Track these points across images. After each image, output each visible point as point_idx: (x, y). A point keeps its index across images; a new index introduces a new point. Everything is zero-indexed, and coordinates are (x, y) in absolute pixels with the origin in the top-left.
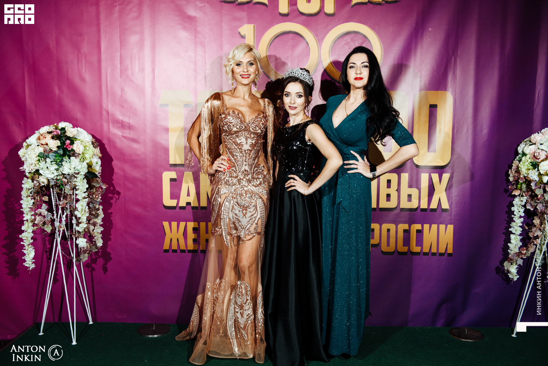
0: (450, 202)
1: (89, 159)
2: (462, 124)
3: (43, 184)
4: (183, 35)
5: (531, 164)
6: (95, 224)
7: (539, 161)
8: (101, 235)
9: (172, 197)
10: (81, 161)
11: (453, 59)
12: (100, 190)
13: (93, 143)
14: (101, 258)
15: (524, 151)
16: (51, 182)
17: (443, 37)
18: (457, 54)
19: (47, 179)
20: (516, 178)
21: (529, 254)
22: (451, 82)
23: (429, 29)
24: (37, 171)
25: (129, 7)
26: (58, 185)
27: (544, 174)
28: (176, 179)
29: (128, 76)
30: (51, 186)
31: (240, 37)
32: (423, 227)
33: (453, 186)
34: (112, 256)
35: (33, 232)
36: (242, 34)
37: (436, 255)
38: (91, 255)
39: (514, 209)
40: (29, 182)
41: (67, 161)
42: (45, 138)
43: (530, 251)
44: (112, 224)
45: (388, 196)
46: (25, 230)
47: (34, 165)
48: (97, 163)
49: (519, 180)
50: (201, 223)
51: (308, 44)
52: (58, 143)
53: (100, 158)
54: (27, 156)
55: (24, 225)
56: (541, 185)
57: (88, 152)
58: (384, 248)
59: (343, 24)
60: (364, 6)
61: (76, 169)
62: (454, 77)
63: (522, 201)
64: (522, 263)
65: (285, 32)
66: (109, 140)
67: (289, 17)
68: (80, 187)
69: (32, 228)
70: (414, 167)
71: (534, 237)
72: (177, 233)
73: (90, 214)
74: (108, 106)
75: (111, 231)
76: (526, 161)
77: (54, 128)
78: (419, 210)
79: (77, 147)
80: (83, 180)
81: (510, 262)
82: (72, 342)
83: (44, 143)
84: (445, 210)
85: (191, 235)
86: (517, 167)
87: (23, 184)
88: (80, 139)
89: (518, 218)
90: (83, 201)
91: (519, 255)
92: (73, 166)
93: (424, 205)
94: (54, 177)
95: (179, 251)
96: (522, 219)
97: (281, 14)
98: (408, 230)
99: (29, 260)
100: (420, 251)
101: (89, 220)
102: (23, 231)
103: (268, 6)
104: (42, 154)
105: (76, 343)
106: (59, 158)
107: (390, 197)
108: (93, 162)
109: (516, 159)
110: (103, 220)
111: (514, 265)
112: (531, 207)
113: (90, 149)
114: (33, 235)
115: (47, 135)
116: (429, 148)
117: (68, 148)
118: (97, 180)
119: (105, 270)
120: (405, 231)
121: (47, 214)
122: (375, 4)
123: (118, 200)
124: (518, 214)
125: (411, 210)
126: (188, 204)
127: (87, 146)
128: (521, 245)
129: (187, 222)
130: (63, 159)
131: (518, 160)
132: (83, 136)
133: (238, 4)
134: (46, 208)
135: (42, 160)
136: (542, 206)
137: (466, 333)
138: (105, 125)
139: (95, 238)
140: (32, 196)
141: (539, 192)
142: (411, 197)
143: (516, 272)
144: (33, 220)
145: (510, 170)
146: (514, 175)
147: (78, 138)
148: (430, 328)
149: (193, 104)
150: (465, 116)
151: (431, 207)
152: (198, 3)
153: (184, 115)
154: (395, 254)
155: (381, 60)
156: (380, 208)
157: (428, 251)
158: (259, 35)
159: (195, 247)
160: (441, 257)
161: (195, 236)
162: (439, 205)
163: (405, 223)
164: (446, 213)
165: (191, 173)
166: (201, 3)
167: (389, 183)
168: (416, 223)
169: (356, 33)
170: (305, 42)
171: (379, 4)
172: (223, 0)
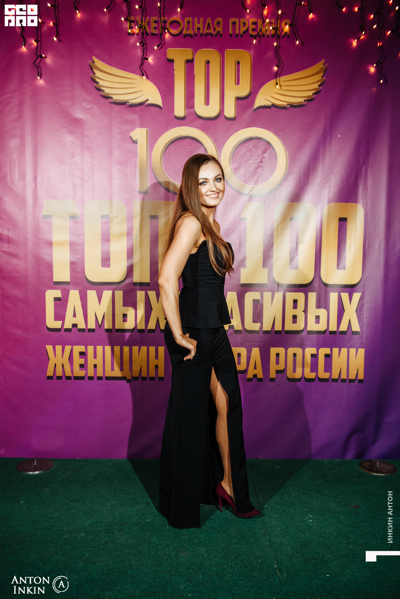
0: (361, 323)
2: (373, 239)
4: (69, 138)
9: (57, 318)
11: (364, 169)
17: (354, 144)
18: (368, 163)
22: (362, 194)
23: (339, 135)
25: (8, 108)
28: (60, 298)
29: (7, 184)
31: (132, 142)
32: (331, 351)
33: (364, 306)
36: (134, 139)
37: (346, 382)
45: (295, 317)
50: (89, 347)
51: (206, 150)
58: (290, 374)
59: (245, 129)
60: (268, 109)
62: (365, 188)
65: (182, 137)
67: (186, 120)
70: (323, 286)
72: (62, 358)
78: (327, 333)
84: (356, 333)
85: (78, 360)
93: (333, 327)
95: (64, 378)
97: (176, 118)
98: (316, 354)
100: (328, 378)
103: (163, 109)
116: (338, 266)
120: (313, 356)
122: (279, 108)
125: (319, 332)
126: (75, 325)
129: (74, 346)
133: (129, 105)
137: (378, 466)
142: (319, 319)
148: (339, 461)
149: (79, 215)
150: (377, 230)
151: (341, 329)
152: (85, 104)
153: (70, 228)
154: (302, 380)
155: (286, 168)
156: (285, 331)
157: (337, 378)
158: (152, 140)
159: (82, 373)
160: (352, 384)
161: (82, 361)
162: (350, 327)
163: (312, 346)
164: (357, 335)
165: (78, 291)
166: (88, 105)
167: (295, 304)
168: (325, 346)
169: (259, 139)
170: (203, 148)
171: (284, 108)
172: (113, 101)
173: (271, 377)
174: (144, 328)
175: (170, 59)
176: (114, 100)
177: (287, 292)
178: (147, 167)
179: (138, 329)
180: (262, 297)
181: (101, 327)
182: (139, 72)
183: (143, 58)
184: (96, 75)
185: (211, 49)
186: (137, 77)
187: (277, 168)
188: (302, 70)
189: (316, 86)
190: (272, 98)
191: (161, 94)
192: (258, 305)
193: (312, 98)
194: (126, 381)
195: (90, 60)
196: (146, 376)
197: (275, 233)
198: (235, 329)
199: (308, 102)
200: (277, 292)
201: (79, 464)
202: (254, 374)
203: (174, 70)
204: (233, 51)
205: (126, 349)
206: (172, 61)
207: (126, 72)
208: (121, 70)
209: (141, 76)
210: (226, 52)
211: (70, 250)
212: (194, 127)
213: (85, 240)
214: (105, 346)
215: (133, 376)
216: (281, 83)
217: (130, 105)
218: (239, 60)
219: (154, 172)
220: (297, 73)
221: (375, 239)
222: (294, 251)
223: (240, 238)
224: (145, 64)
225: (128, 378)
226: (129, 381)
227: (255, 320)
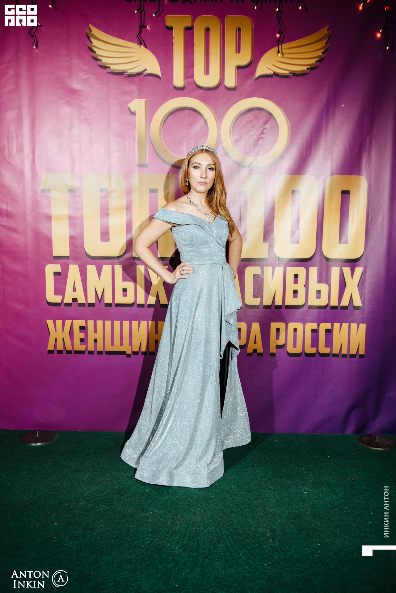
0: (363, 298)
2: (377, 212)
4: (66, 110)
9: (56, 293)
11: (368, 140)
17: (358, 114)
18: (373, 134)
22: (366, 165)
23: (342, 104)
25: (5, 79)
28: (60, 272)
29: (5, 157)
31: (130, 113)
32: (332, 326)
33: (366, 281)
36: (133, 110)
37: (346, 357)
45: (295, 292)
50: (89, 321)
51: (206, 122)
58: (291, 349)
59: (245, 99)
60: (269, 78)
62: (369, 160)
65: (181, 108)
67: (185, 90)
70: (324, 260)
72: (63, 332)
78: (328, 308)
84: (357, 308)
85: (78, 335)
93: (334, 302)
95: (64, 352)
97: (175, 88)
98: (316, 329)
100: (329, 353)
107: (297, 293)
116: (340, 239)
120: (314, 331)
125: (320, 307)
126: (75, 300)
129: (74, 321)
137: (377, 441)
142: (320, 294)
148: (339, 435)
149: (78, 189)
150: (380, 203)
151: (342, 304)
152: (82, 74)
153: (68, 201)
154: (303, 355)
155: (288, 140)
156: (286, 306)
157: (338, 352)
158: (151, 111)
159: (82, 348)
160: (353, 359)
161: (82, 336)
162: (351, 302)
163: (313, 321)
164: (358, 310)
165: (78, 265)
166: (85, 75)
167: (296, 278)
168: (325, 321)
169: (260, 109)
170: (202, 120)
171: (286, 76)
172: (110, 71)
173: (271, 352)
174: (144, 303)
175: (168, 26)
176: (111, 70)
177: (287, 266)
178: (146, 140)
179: (138, 304)
180: (262, 271)
181: (101, 301)
182: (137, 41)
183: (141, 26)
184: (93, 44)
185: (212, 16)
186: (135, 46)
187: (278, 140)
188: (306, 37)
189: (320, 53)
190: (274, 67)
191: (159, 63)
192: (258, 279)
193: (316, 66)
194: (126, 356)
199: (311, 70)
200: (278, 266)
201: (80, 436)
202: (255, 348)
203: (173, 38)
204: (233, 17)
205: (126, 323)
206: (171, 29)
207: (124, 41)
208: (118, 39)
209: (139, 44)
210: (226, 19)
211: (69, 224)
212: (193, 98)
213: (84, 214)
214: (105, 321)
215: (133, 351)
216: (283, 50)
217: (128, 75)
218: (240, 27)
219: (153, 144)
220: (300, 39)
221: (378, 212)
222: (295, 225)
223: (241, 211)
224: (143, 32)
225: (127, 353)
226: (129, 356)
227: (256, 295)
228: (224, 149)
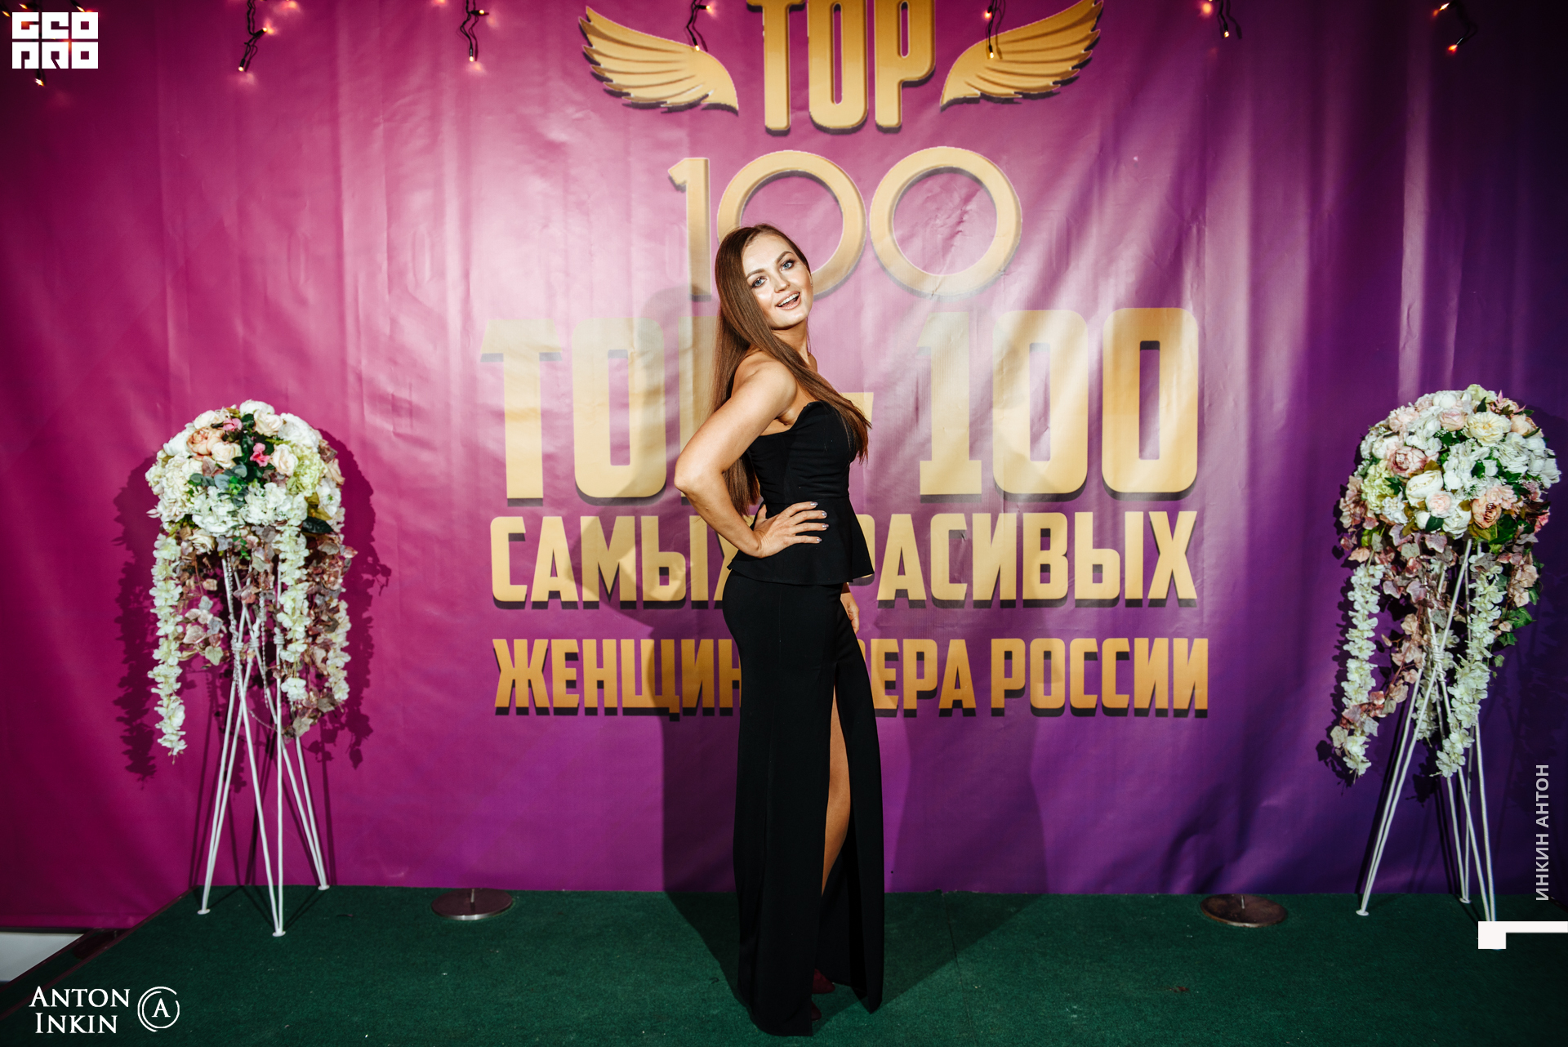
0: (1199, 581)
1: (310, 487)
2: (1222, 387)
3: (202, 550)
4: (537, 186)
5: (1389, 483)
6: (328, 646)
7: (1407, 476)
8: (345, 673)
9: (515, 579)
10: (291, 494)
11: (1194, 230)
12: (340, 563)
13: (321, 451)
14: (346, 729)
15: (1373, 451)
16: (220, 544)
17: (1169, 175)
18: (1204, 217)
19: (212, 537)
20: (1358, 519)
21: (1392, 708)
22: (1191, 287)
23: (1135, 156)
24: (188, 517)
25: (408, 126)
26: (236, 551)
27: (1418, 506)
28: (523, 534)
29: (407, 288)
30: (220, 555)
31: (674, 188)
32: (1131, 645)
33: (1205, 541)
34: (372, 724)
35: (180, 664)
36: (678, 181)
37: (1166, 716)
38: (322, 721)
39: (1353, 596)
40: (169, 544)
41: (258, 493)
42: (206, 438)
43: (1396, 700)
44: (372, 646)
46: (160, 660)
47: (180, 504)
48: (331, 498)
49: (1364, 525)
50: (585, 641)
51: (836, 200)
52: (236, 450)
53: (338, 485)
54: (164, 482)
55: (160, 648)
56: (1413, 534)
57: (308, 471)
58: (1040, 700)
59: (922, 151)
60: (972, 107)
61: (278, 511)
62: (1199, 273)
63: (1373, 576)
64: (1376, 729)
65: (783, 173)
66: (364, 444)
67: (790, 137)
68: (289, 556)
69: (179, 654)
70: (1108, 496)
71: (1405, 664)
72: (529, 667)
73: (318, 621)
74: (359, 362)
75: (368, 663)
76: (1378, 475)
77: (228, 414)
78: (1121, 603)
79: (282, 460)
80: (296, 538)
81: (1346, 729)
82: (274, 931)
83: (202, 450)
84: (1187, 603)
85: (563, 672)
86: (1358, 491)
87: (156, 549)
88: (290, 442)
89: (1366, 617)
90: (295, 589)
91: (1369, 711)
92: (271, 506)
93: (1134, 591)
94: (227, 532)
95: (532, 711)
96: (1375, 622)
97: (769, 132)
98: (1095, 653)
99: (170, 731)
100: (1125, 706)
101: (312, 635)
102: (156, 663)
103: (740, 114)
104: (199, 477)
105: (284, 933)
106: (238, 485)
107: (1049, 572)
108: (320, 496)
109: (1356, 473)
110: (350, 635)
111: (1358, 735)
112: (1394, 590)
113: (312, 463)
114: (180, 671)
115: (211, 433)
116: (1141, 450)
117: (258, 461)
118: (331, 539)
119: (356, 757)
120: (1089, 656)
121: (213, 621)
122: (999, 102)
123: (385, 588)
124: (1363, 608)
125: (1101, 603)
126: (555, 595)
127: (306, 456)
128: (1374, 685)
129: (553, 641)
130: (247, 488)
131: (1362, 475)
132: (297, 433)
133: (666, 110)
134: (210, 606)
135: (198, 491)
136: (1421, 587)
137: (1243, 907)
138: (353, 407)
139: (330, 680)
140: (179, 578)
141: (1410, 553)
142: (1101, 572)
143: (1364, 752)
144: (179, 634)
145: (1342, 500)
146: (1352, 512)
147: (286, 439)
149: (561, 352)
150: (1229, 368)
151: (1152, 595)
152: (570, 110)
153: (542, 380)
154: (1065, 713)
155: (1017, 235)
156: (1025, 600)
157: (1146, 706)
158: (717, 182)
159: (572, 701)
160: (1181, 719)
161: (572, 674)
162: (1172, 589)
163: (1087, 635)
164: (1189, 609)
165: (560, 518)
166: (577, 112)
167: (1044, 538)
168: (1116, 634)
169: (954, 171)
170: (829, 197)
171: (1008, 101)
172: (630, 101)
173: (994, 705)
174: (706, 598)
175: (753, 4)
176: (632, 99)
177: (1025, 512)
178: (708, 243)
179: (693, 602)
180: (969, 523)
181: (613, 597)
182: (686, 37)
183: (694, 6)
184: (594, 47)
186: (683, 47)
187: (996, 235)
189: (1080, 49)
190: (981, 81)
192: (961, 541)
193: (1072, 76)
194: (668, 718)
195: (581, 15)
196: (713, 706)
197: (996, 380)
198: (910, 598)
200: (1004, 513)
201: (567, 902)
202: (956, 699)
203: (762, 28)
205: (668, 645)
206: (758, 10)
207: (659, 38)
208: (647, 35)
209: (691, 45)
211: (543, 428)
212: (809, 152)
213: (575, 406)
214: (622, 640)
215: (684, 706)
216: (1000, 46)
217: (669, 108)
220: (1037, 22)
221: (1224, 387)
222: (1040, 419)
223: (917, 392)
224: (698, 20)
225: (671, 711)
226: (675, 717)
227: (956, 577)
228: (877, 258)
